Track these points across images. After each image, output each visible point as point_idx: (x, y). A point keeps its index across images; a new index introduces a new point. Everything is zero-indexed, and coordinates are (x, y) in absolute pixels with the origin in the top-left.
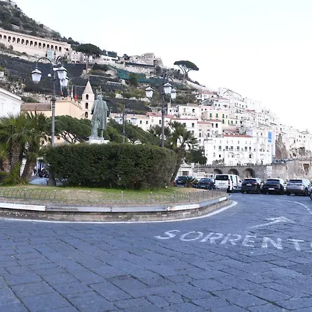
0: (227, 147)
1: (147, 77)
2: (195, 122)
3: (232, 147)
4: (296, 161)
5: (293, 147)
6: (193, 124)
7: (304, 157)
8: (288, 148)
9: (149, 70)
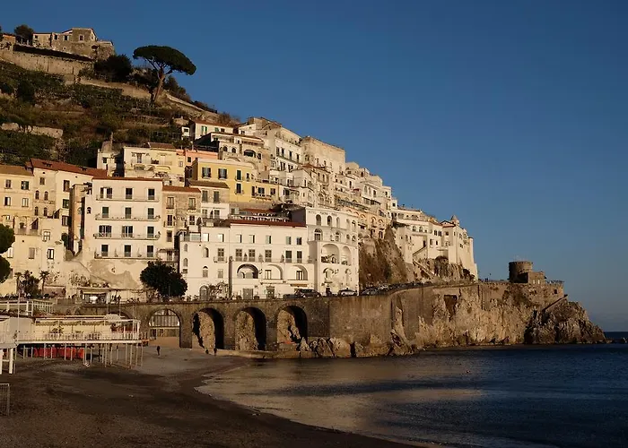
0: (239, 252)
1: (68, 83)
2: (157, 186)
3: (252, 253)
4: (427, 289)
5: (421, 256)
6: (151, 192)
7: (446, 279)
8: (408, 259)
9: (77, 67)
